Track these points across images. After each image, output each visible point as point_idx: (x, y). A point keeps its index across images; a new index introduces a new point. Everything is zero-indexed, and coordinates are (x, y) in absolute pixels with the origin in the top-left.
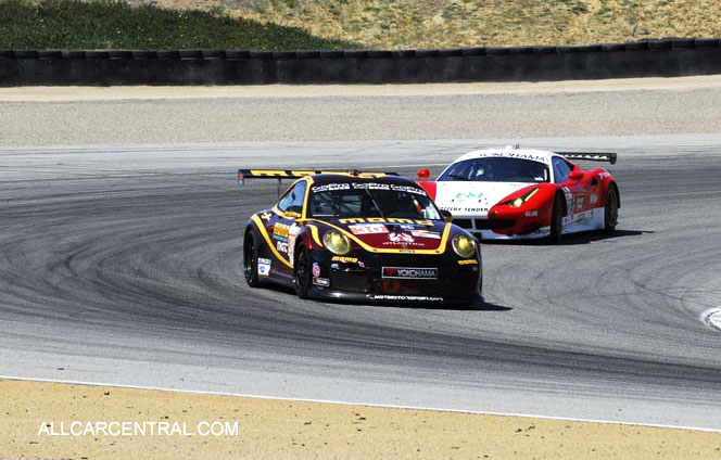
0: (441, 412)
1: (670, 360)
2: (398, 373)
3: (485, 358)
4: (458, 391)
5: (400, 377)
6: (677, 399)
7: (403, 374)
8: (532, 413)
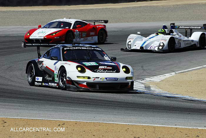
0: (33, 119)
1: (113, 100)
2: (19, 106)
3: (50, 101)
4: (40, 112)
5: (20, 108)
6: (114, 113)
7: (21, 106)
8: (64, 119)
